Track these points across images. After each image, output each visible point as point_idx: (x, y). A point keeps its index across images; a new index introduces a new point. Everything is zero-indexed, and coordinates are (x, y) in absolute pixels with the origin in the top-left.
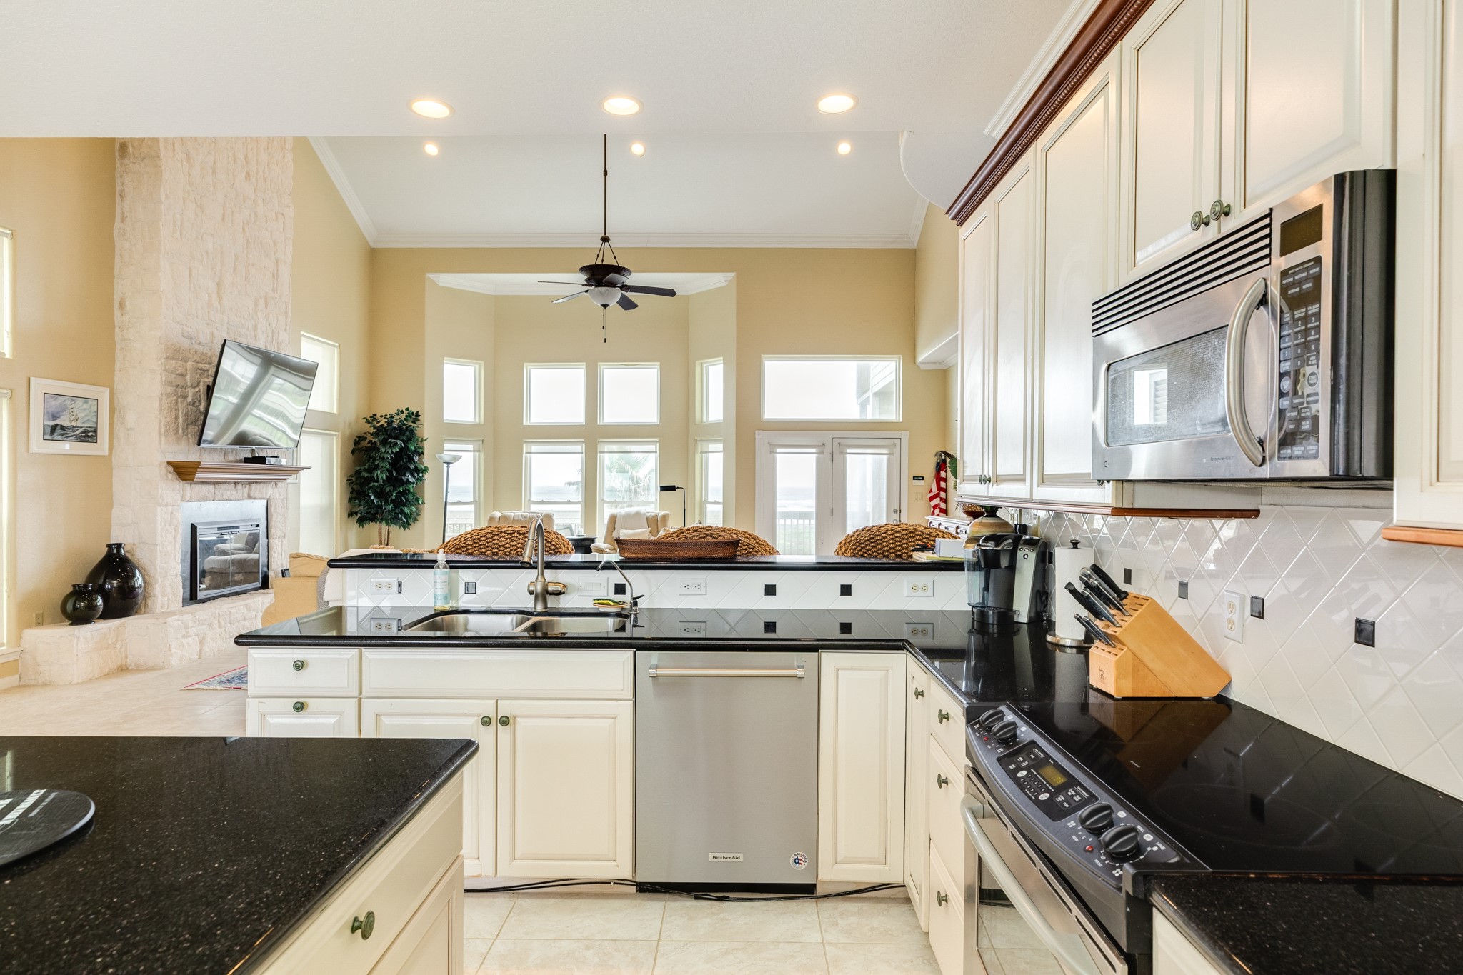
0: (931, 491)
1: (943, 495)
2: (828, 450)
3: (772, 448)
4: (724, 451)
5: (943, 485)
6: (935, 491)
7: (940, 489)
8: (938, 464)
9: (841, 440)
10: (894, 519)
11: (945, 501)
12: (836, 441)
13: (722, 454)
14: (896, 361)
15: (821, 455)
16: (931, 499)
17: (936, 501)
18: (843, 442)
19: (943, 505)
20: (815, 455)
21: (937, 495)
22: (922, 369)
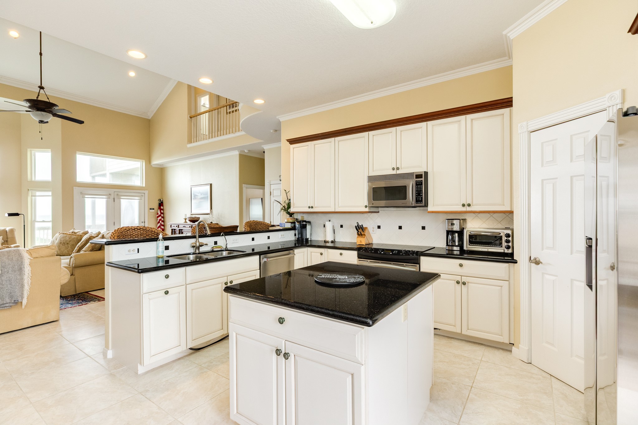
0: (158, 214)
1: (162, 215)
2: (112, 197)
3: (83, 195)
4: (53, 195)
5: (162, 211)
6: (159, 214)
7: (161, 213)
8: (159, 204)
9: (118, 193)
10: (143, 225)
11: (163, 217)
12: (116, 193)
13: (51, 197)
14: (141, 162)
15: (108, 199)
16: (158, 217)
17: (160, 218)
18: (120, 194)
19: (162, 219)
20: (105, 199)
21: (160, 216)
22: (153, 166)
